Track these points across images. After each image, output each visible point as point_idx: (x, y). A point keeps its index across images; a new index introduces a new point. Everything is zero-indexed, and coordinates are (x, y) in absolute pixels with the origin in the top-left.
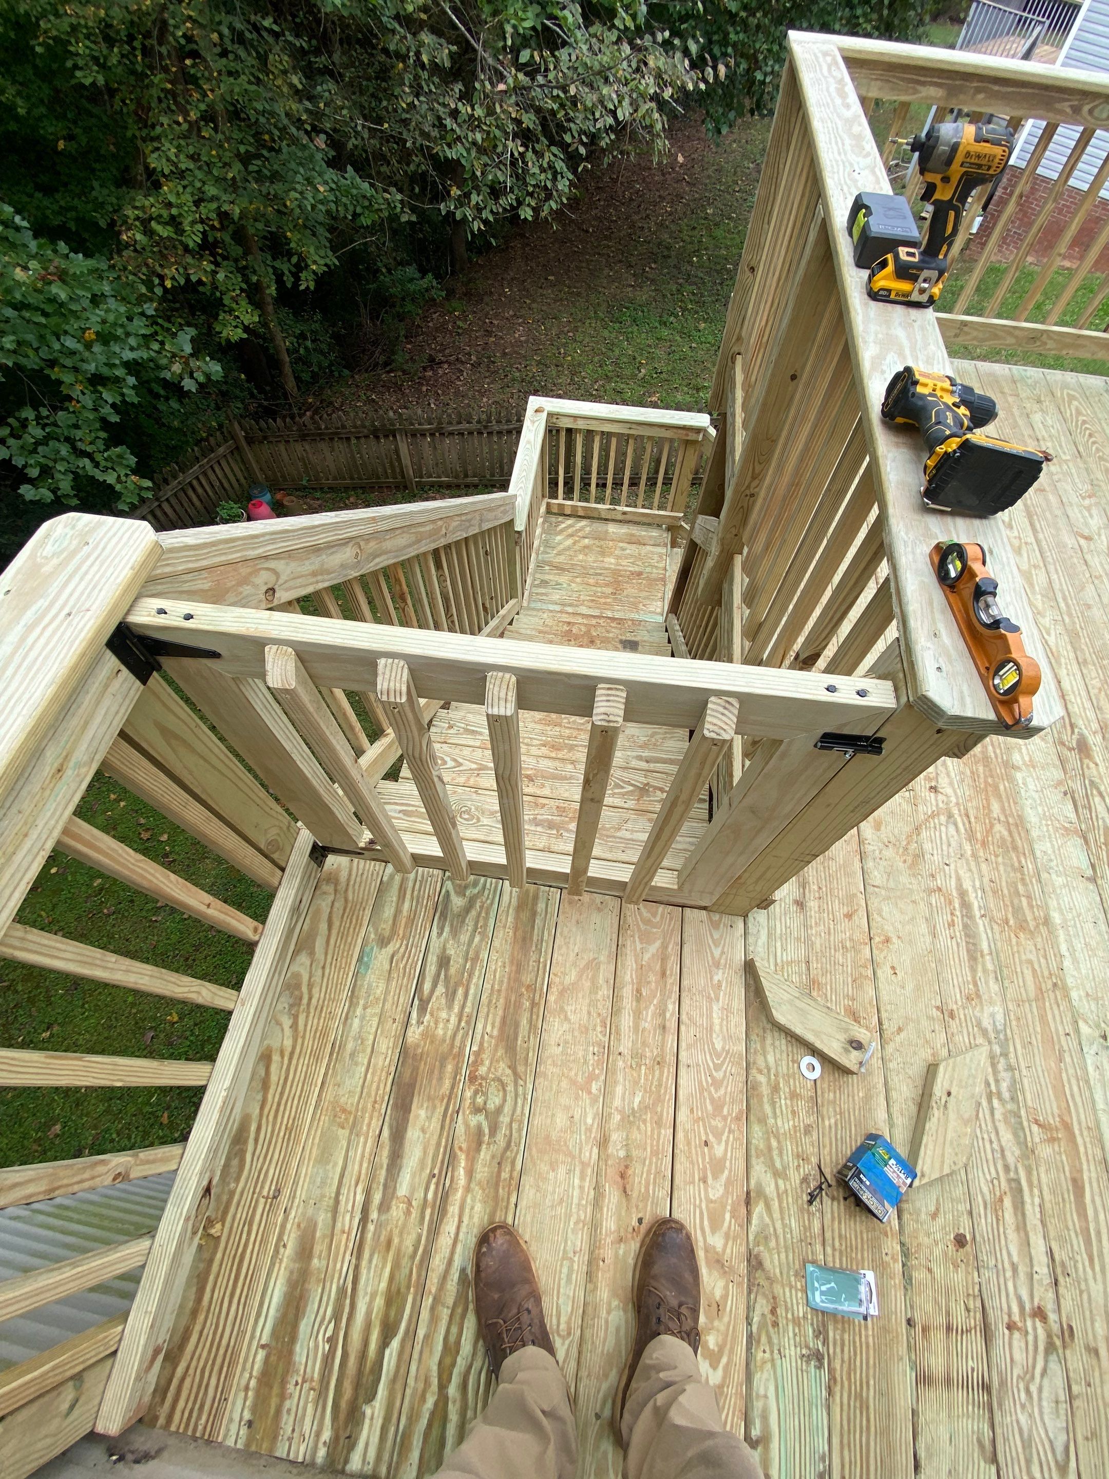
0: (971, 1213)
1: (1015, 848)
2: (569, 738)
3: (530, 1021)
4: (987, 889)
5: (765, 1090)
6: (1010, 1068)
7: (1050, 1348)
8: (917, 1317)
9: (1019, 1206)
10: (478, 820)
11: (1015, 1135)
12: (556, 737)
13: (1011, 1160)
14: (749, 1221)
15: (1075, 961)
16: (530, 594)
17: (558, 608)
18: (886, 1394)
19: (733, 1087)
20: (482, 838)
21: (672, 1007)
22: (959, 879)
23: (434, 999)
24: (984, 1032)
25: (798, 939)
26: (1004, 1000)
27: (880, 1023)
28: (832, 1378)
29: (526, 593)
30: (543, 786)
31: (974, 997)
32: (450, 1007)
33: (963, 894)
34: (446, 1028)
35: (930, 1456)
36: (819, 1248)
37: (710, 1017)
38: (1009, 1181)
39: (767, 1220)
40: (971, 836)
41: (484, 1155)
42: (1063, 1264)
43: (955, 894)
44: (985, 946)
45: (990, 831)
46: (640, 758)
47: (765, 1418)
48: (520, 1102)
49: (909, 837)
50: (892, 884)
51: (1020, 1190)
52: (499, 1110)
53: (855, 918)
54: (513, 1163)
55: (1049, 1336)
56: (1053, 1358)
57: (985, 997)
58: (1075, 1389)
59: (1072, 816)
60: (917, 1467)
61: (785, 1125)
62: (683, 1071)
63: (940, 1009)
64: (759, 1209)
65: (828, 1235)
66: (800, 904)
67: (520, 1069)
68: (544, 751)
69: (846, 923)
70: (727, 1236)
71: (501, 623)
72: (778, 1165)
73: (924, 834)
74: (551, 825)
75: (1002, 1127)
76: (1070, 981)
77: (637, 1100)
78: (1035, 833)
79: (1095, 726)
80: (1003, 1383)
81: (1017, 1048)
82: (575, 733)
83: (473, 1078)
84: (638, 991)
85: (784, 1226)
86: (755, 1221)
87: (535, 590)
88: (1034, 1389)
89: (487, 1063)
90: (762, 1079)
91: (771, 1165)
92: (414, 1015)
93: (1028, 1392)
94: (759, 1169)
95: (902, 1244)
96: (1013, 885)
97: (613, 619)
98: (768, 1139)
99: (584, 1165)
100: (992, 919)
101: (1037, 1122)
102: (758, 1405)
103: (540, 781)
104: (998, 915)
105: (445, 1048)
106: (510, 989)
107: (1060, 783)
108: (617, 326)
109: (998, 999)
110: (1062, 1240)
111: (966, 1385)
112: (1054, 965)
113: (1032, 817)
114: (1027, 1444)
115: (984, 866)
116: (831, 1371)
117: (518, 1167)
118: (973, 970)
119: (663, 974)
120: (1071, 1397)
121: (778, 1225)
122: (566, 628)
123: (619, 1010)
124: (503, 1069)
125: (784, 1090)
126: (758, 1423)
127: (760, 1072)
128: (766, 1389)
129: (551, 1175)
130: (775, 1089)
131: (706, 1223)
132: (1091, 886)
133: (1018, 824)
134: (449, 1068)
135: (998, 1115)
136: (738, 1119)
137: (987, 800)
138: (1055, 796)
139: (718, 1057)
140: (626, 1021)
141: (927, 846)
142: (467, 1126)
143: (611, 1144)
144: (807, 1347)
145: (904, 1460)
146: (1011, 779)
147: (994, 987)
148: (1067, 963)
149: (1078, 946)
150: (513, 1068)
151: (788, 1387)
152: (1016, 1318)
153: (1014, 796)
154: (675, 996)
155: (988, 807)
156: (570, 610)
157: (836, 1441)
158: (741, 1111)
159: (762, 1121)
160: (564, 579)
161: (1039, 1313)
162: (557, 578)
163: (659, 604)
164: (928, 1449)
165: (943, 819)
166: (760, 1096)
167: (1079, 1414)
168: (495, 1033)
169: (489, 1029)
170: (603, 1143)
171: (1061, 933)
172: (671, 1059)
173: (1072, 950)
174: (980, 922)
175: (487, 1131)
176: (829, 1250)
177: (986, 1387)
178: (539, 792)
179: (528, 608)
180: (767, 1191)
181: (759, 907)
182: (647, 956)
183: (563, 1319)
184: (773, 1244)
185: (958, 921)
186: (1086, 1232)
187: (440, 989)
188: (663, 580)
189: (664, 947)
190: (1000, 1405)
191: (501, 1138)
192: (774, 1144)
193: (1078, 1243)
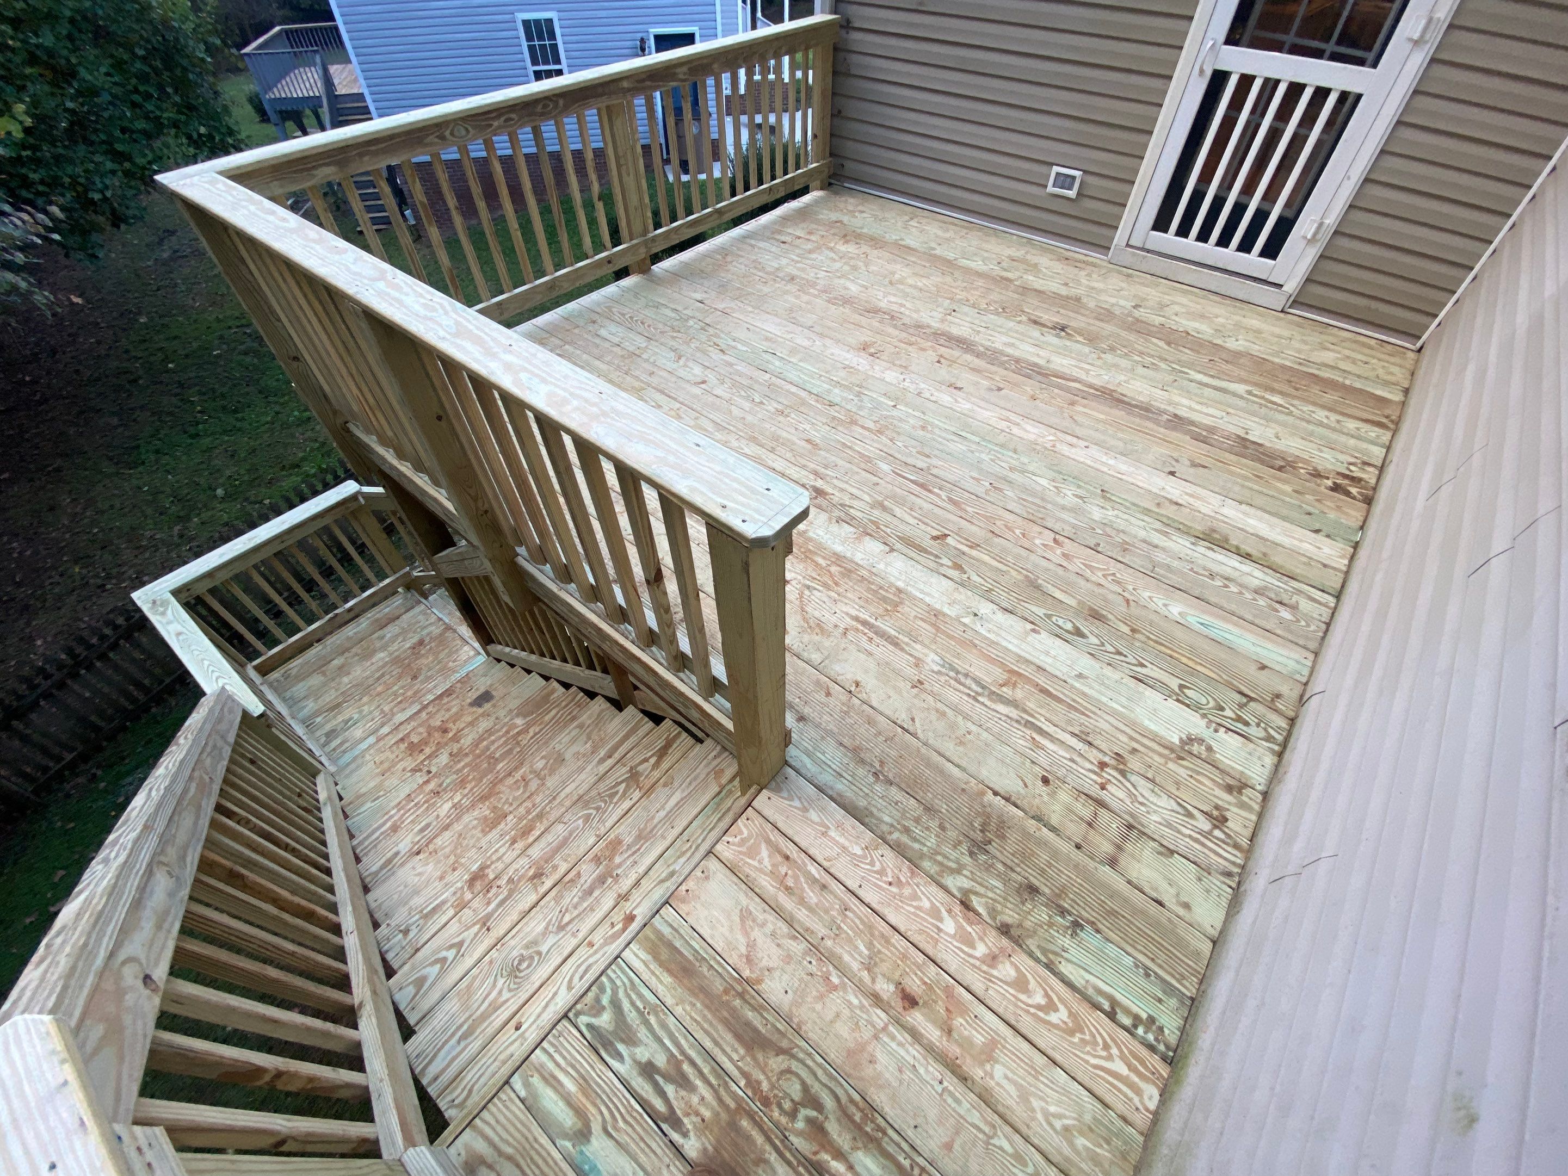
0: (1033, 762)
1: (850, 571)
2: (528, 812)
3: (754, 1009)
4: (862, 604)
5: (905, 839)
6: (966, 675)
7: (1123, 773)
8: (1078, 841)
9: (1041, 731)
10: (539, 953)
11: (1002, 703)
12: (517, 824)
13: (1016, 717)
14: (978, 914)
15: (928, 594)
16: (328, 755)
17: (372, 740)
18: (1114, 894)
19: (890, 859)
20: (560, 960)
21: (813, 869)
22: (847, 614)
23: (675, 1104)
24: (939, 673)
25: (823, 738)
26: (928, 648)
27: (903, 728)
28: (1092, 924)
29: (323, 759)
30: (555, 868)
31: (918, 663)
32: (691, 1088)
33: (856, 619)
34: (707, 1106)
35: (1156, 890)
36: (1014, 875)
37: (836, 843)
38: (1025, 726)
39: (984, 900)
40: (825, 585)
41: (833, 1128)
42: (1082, 732)
43: (854, 623)
44: (893, 633)
45: (831, 575)
46: (602, 761)
47: (1100, 992)
48: (809, 1062)
49: (804, 619)
50: (826, 653)
51: (1033, 724)
52: (805, 1088)
53: (832, 691)
54: (852, 1101)
55: (1116, 769)
56: (1129, 775)
57: (921, 656)
58: (1150, 776)
59: (852, 529)
60: (1160, 903)
61: (932, 842)
62: (860, 893)
63: (914, 687)
64: (976, 902)
65: (1009, 862)
66: (801, 719)
67: (784, 1044)
68: (520, 845)
69: (831, 700)
70: (981, 939)
71: (333, 807)
72: (954, 865)
73: (808, 609)
74: (601, 880)
75: (994, 706)
76: (938, 606)
77: (862, 947)
78: (849, 555)
79: (812, 477)
80: (1132, 815)
81: (957, 663)
82: (528, 804)
83: (766, 1102)
84: (788, 888)
85: (991, 890)
86: (981, 910)
87: (327, 749)
88: (1141, 799)
89: (762, 1077)
90: (896, 835)
91: (953, 871)
92: (675, 1136)
93: (1141, 804)
94: (949, 881)
95: (1033, 818)
96: (869, 590)
97: (440, 697)
98: (935, 860)
99: (884, 1029)
100: (882, 616)
101: (1001, 686)
102: (1090, 992)
103: (548, 868)
104: (881, 611)
105: (724, 1116)
106: (715, 1012)
107: (830, 519)
108: (141, 469)
109: (926, 651)
110: (1069, 722)
111: (1125, 838)
112: (925, 608)
113: (839, 548)
114: (1169, 826)
115: (849, 595)
116: (1088, 922)
117: (857, 1097)
118: (902, 649)
119: (787, 858)
120: (1153, 781)
121: (990, 894)
122: (403, 746)
123: (792, 917)
124: (777, 1063)
125: (910, 824)
126: (1101, 1000)
127: (891, 833)
128: (1083, 978)
129: (879, 1067)
130: (907, 830)
131: (966, 949)
132: (895, 554)
133: (838, 559)
134: (745, 1123)
135: (988, 703)
136: (913, 873)
137: (813, 561)
138: (834, 528)
139: (866, 857)
140: (802, 915)
141: (817, 614)
142: (799, 1134)
143: (881, 993)
144: (1068, 928)
145: (1153, 908)
146: (811, 540)
147: (918, 647)
148: (927, 599)
149: (922, 587)
150: (781, 1051)
151: (1089, 962)
152: (1099, 780)
153: (820, 546)
154: (807, 860)
155: (817, 564)
156: (385, 730)
157: (1129, 949)
158: (909, 868)
159: (922, 856)
160: (350, 712)
161: (1103, 765)
162: (340, 718)
163: (466, 648)
164: (1152, 888)
165: (807, 592)
166: (906, 845)
167: (1164, 783)
168: (742, 1051)
169: (735, 1057)
170: (877, 1000)
171: (909, 588)
172: (847, 897)
173: (922, 592)
174: (878, 624)
175: (814, 1114)
176: (1018, 869)
177: (1130, 827)
178: (557, 876)
179: (341, 770)
180: (966, 886)
181: (786, 746)
182: (766, 862)
183: (982, 1125)
184: (999, 907)
185: (871, 635)
186: (1070, 706)
187: (670, 1089)
188: (448, 628)
189: (768, 842)
190: (1143, 825)
191: (829, 1102)
192: (939, 858)
193: (1074, 715)
